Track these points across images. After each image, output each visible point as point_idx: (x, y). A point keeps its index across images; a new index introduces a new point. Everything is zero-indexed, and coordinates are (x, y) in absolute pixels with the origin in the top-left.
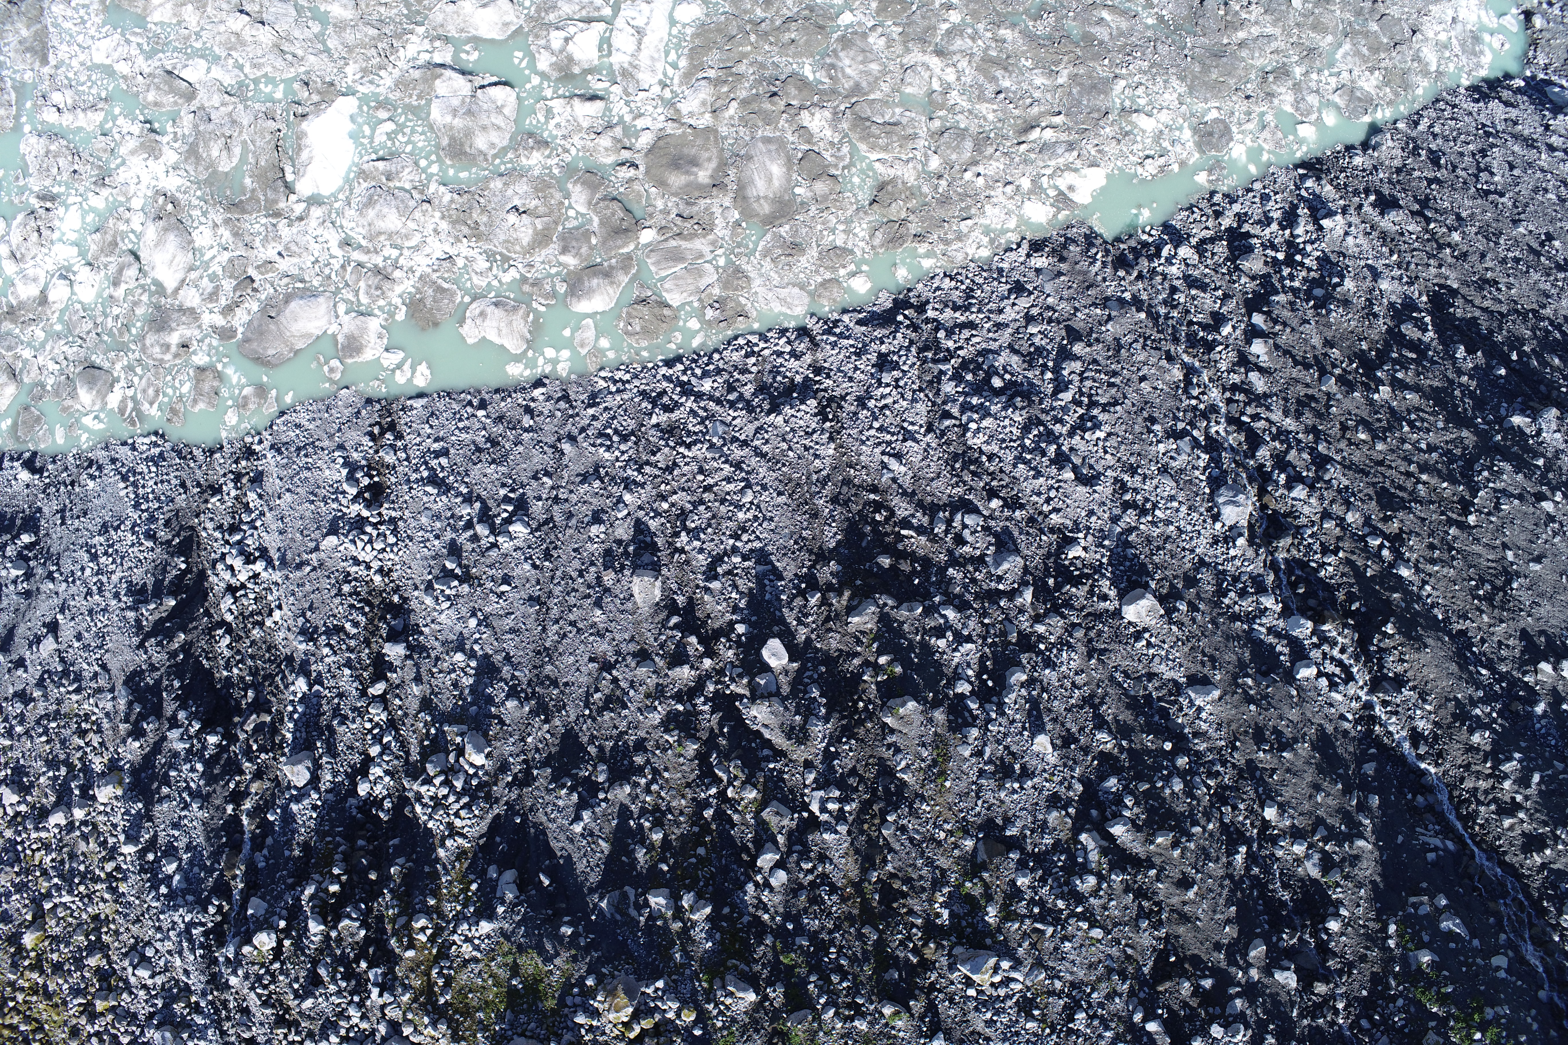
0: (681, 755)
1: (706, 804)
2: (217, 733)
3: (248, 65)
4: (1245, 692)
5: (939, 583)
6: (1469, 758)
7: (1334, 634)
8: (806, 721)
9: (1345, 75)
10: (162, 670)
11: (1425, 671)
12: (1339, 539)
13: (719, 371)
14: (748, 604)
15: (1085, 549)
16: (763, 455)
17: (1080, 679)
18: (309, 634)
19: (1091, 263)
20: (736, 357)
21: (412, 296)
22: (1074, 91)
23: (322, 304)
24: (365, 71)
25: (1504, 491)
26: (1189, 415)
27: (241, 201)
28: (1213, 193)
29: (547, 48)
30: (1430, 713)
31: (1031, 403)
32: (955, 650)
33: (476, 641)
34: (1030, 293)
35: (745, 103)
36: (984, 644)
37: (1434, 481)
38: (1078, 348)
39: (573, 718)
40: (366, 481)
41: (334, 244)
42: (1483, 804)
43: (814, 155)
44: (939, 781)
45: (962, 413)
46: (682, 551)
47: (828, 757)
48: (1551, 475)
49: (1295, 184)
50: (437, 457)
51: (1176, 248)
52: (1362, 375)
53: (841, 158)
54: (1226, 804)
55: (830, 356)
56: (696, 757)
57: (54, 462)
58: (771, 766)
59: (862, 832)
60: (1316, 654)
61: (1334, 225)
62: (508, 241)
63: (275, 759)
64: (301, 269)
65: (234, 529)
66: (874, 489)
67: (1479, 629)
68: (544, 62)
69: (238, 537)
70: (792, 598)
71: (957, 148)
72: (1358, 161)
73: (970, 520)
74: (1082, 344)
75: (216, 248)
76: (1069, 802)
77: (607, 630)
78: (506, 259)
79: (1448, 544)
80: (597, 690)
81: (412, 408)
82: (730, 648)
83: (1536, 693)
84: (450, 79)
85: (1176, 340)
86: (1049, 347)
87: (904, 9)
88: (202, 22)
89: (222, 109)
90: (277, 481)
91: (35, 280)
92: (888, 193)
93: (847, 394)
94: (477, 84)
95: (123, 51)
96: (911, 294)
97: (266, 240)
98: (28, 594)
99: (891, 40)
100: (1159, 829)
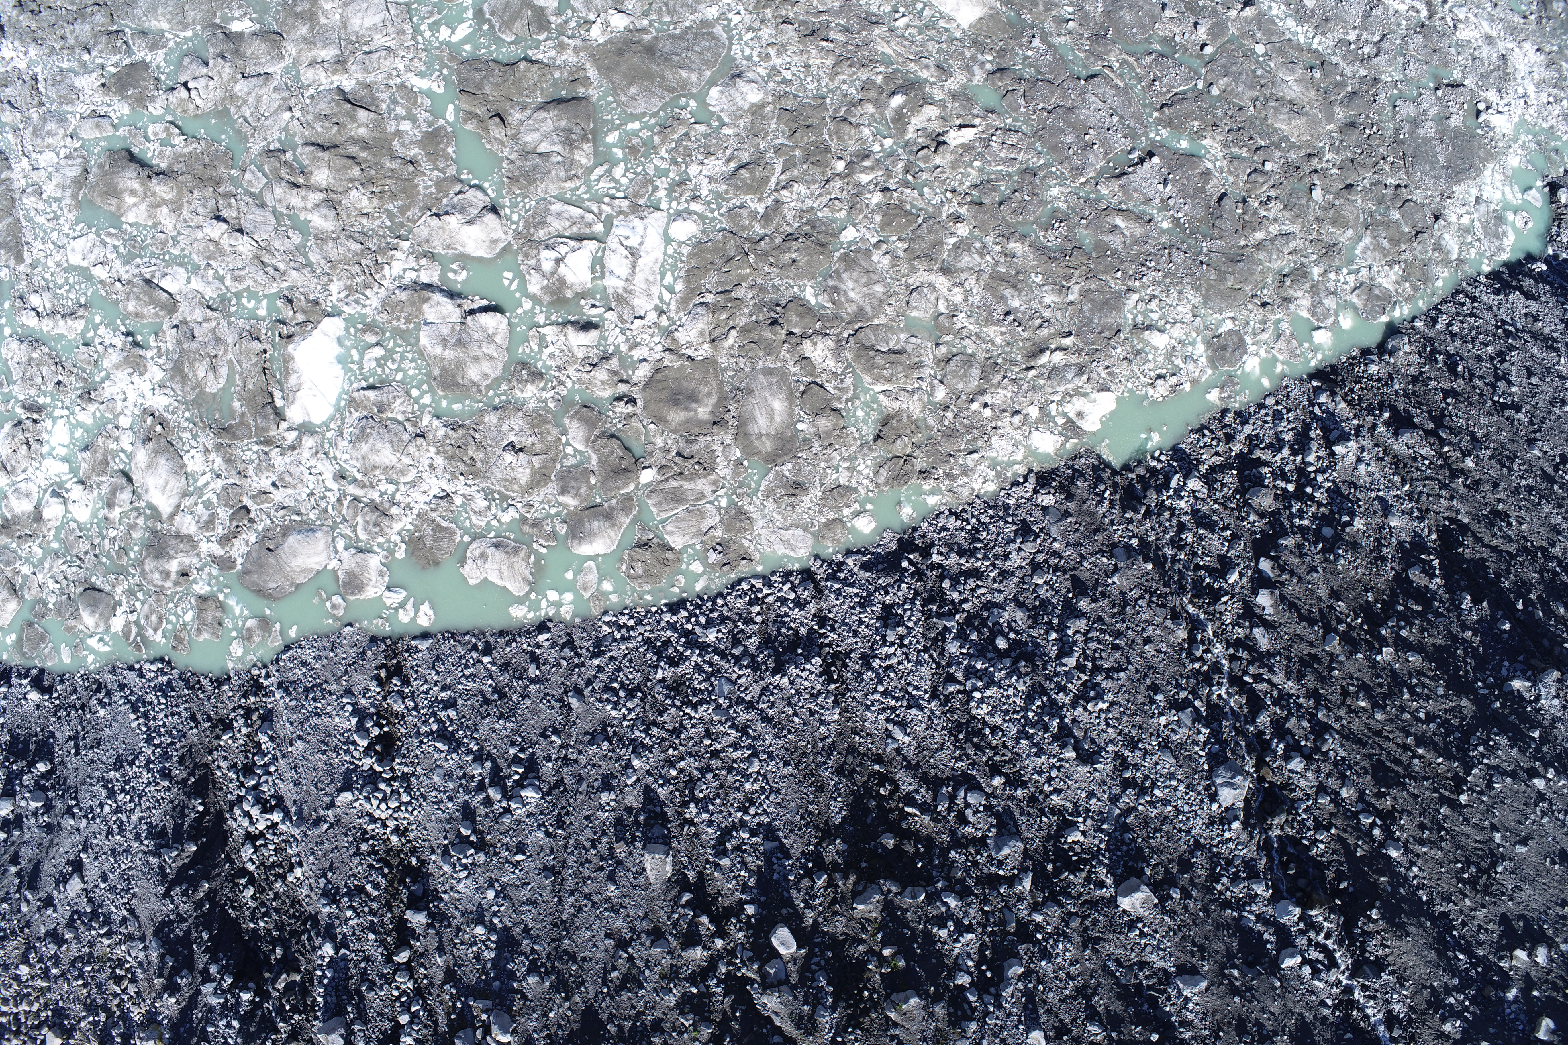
0: (696, 1040)
2: (248, 990)
3: (228, 277)
4: (1231, 983)
5: (942, 865)
7: (1320, 918)
8: (813, 1011)
9: (1364, 272)
10: (190, 921)
11: (1405, 958)
12: (1332, 815)
13: (723, 619)
14: (757, 883)
15: (1084, 833)
16: (767, 719)
17: (1074, 970)
18: (331, 896)
19: (1099, 503)
21: (411, 534)
22: (1085, 308)
23: (321, 539)
24: (350, 290)
25: (1497, 768)
26: (1193, 681)
27: (231, 426)
28: (1225, 412)
29: (537, 269)
30: (1406, 998)
31: (1035, 668)
32: (956, 941)
33: (495, 914)
34: (1037, 536)
35: (744, 331)
36: (984, 932)
37: (1429, 756)
38: (1083, 604)
39: (592, 994)
40: (376, 731)
41: (328, 476)
43: (817, 388)
45: (967, 678)
46: (691, 823)
48: (1545, 749)
49: (1309, 400)
50: (445, 708)
51: (1186, 477)
52: (1366, 632)
53: (844, 390)
55: (835, 607)
56: (710, 1041)
57: (62, 682)
60: (1301, 941)
61: (1346, 450)
62: (505, 480)
63: (308, 1020)
64: (296, 500)
65: (248, 770)
66: (879, 759)
67: (1461, 912)
68: (535, 285)
69: (253, 782)
70: (800, 878)
71: (964, 377)
72: (1373, 369)
73: (972, 799)
74: (1088, 600)
75: (209, 474)
77: (621, 906)
78: (504, 498)
79: (1438, 823)
80: (614, 968)
81: (417, 651)
82: (740, 930)
83: (1509, 978)
84: (438, 303)
85: (1182, 590)
86: (1054, 601)
87: (910, 222)
88: (179, 225)
89: (205, 325)
90: (288, 725)
91: (28, 495)
92: (893, 428)
93: (852, 650)
94: (466, 308)
95: (98, 253)
96: (916, 535)
97: (258, 469)
98: (49, 828)
99: (895, 259)
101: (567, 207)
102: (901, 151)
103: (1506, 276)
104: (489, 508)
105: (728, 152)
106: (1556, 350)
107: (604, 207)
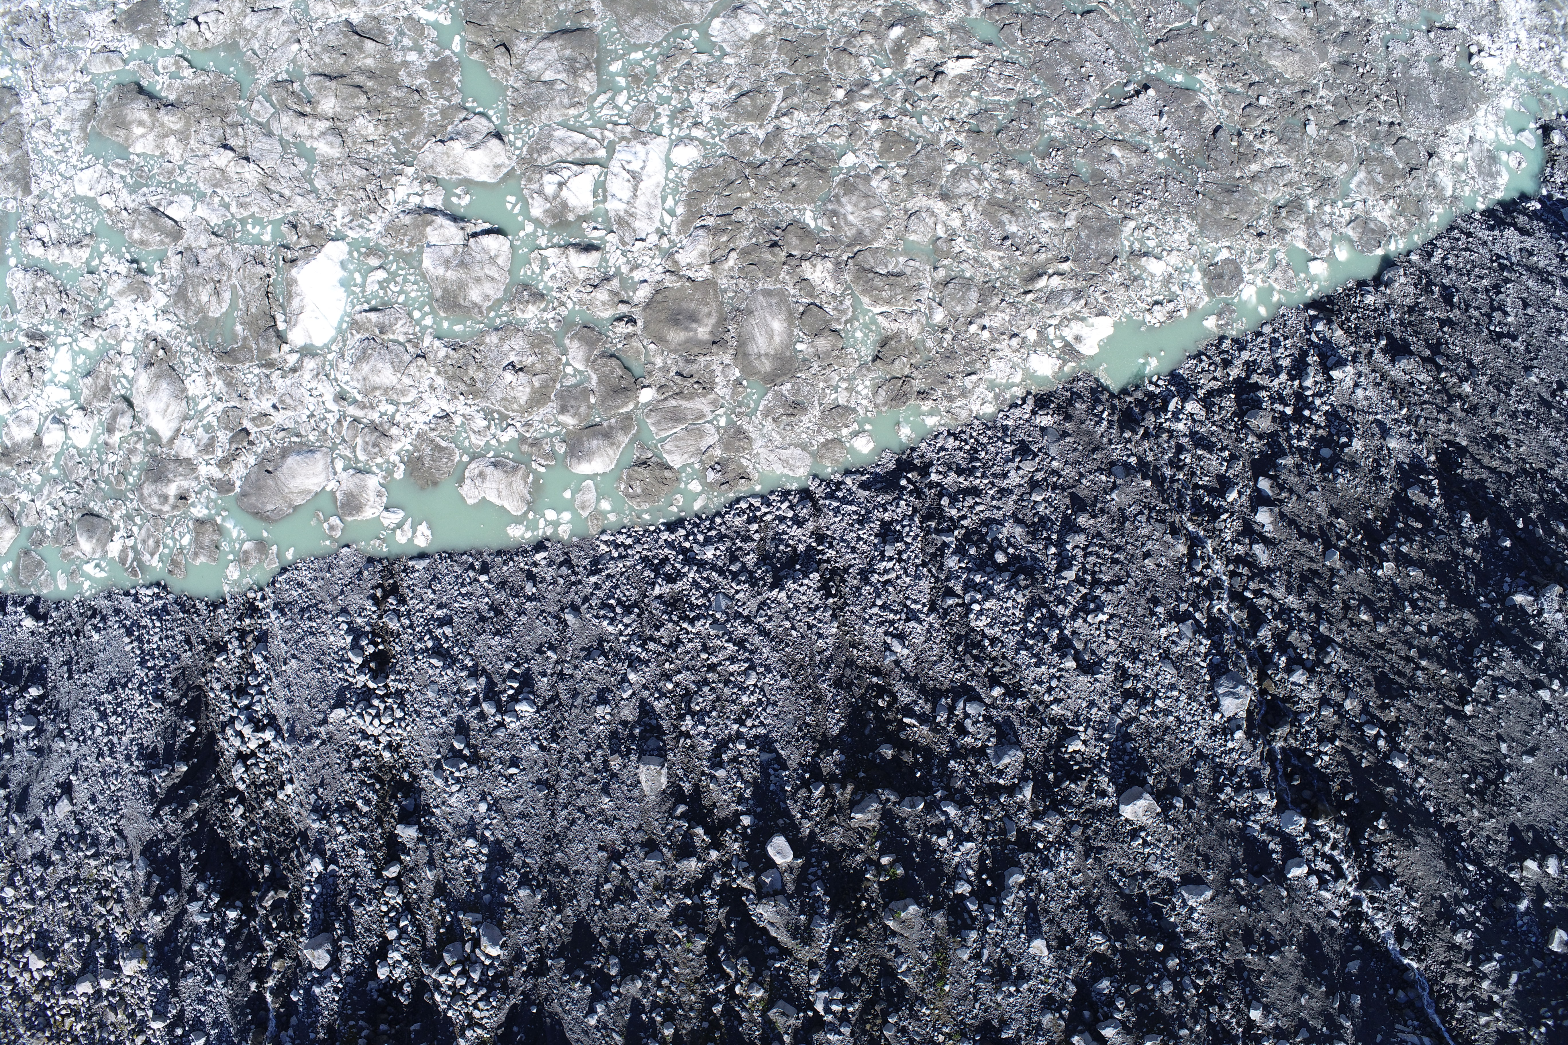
0: (689, 951)
1: (714, 1000)
2: (235, 908)
3: (234, 204)
4: (1237, 893)
5: (941, 775)
6: (1451, 955)
7: (1326, 829)
8: (810, 921)
9: (1359, 206)
10: (179, 840)
11: (1413, 868)
12: (1336, 727)
13: (721, 537)
14: (754, 794)
15: (1085, 742)
16: (765, 633)
17: (1076, 879)
18: (321, 811)
19: (1097, 423)
20: (738, 522)
21: (410, 454)
22: (1083, 234)
23: (320, 460)
24: (354, 214)
25: (1501, 679)
26: (1193, 594)
27: (233, 350)
28: (1222, 339)
29: (540, 192)
30: (1416, 909)
31: (1034, 581)
32: (956, 849)
33: (487, 827)
34: (1036, 455)
35: (744, 253)
36: (984, 842)
37: (1433, 667)
38: (1082, 520)
39: (584, 907)
40: (371, 649)
41: (329, 397)
42: (1461, 1000)
43: (816, 309)
44: (939, 985)
45: (966, 591)
46: (687, 735)
47: (832, 957)
48: (1549, 661)
49: (1306, 328)
50: (440, 626)
51: (1184, 400)
52: (1367, 548)
53: (843, 312)
54: (1213, 1004)
55: (833, 524)
56: (704, 953)
57: (57, 609)
58: (777, 965)
59: (864, 1032)
60: (1307, 851)
61: (1344, 375)
62: (505, 399)
63: (294, 938)
64: (296, 422)
65: (241, 691)
66: (877, 672)
67: (1469, 823)
68: (538, 209)
69: (246, 702)
70: (797, 789)
71: (962, 300)
72: (1369, 299)
73: (972, 709)
74: (1087, 516)
75: (210, 398)
76: (1063, 1004)
77: (615, 818)
78: (503, 417)
79: (1444, 734)
80: (607, 881)
81: (414, 570)
82: (736, 840)
83: (1520, 889)
84: (441, 226)
85: (1181, 508)
86: (1053, 517)
87: (908, 149)
88: (186, 155)
89: (210, 251)
90: (282, 645)
91: (29, 422)
92: (891, 349)
93: (850, 566)
94: (469, 231)
95: (106, 183)
96: (915, 455)
97: (259, 392)
98: (39, 751)
99: (894, 184)
100: (1148, 1033)
101: (570, 133)
102: (899, 81)
103: (1500, 214)
104: (488, 427)
105: (729, 81)
106: (1552, 283)
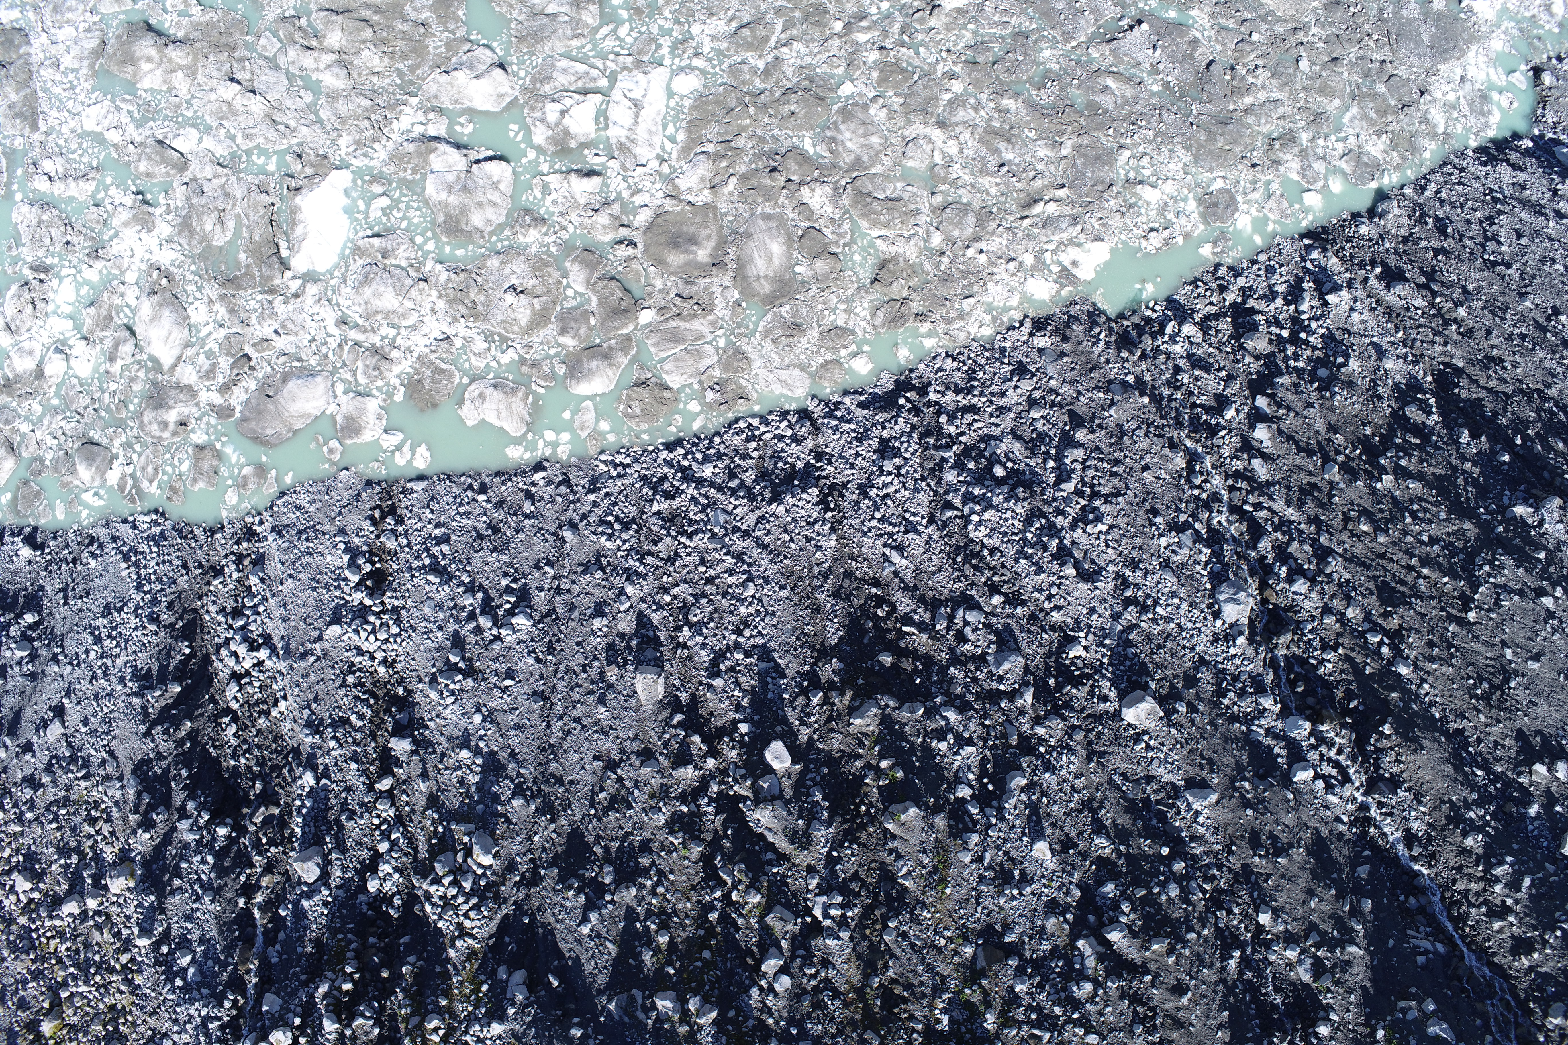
0: (686, 858)
1: (710, 907)
2: (225, 825)
3: (240, 135)
4: (1242, 796)
5: (940, 682)
6: (1462, 859)
7: (1332, 734)
8: (808, 826)
9: (1352, 140)
10: (170, 759)
11: (1421, 773)
12: (1339, 635)
13: (720, 456)
14: (751, 702)
15: (1086, 648)
16: (764, 547)
17: (1079, 783)
18: (315, 726)
19: (1094, 344)
20: (737, 441)
21: (410, 376)
22: (1078, 162)
23: (320, 384)
24: (358, 143)
25: (1504, 586)
26: (1192, 506)
27: (236, 277)
28: (1217, 266)
29: (543, 120)
30: (1425, 814)
31: (1033, 493)
32: (956, 753)
33: (481, 738)
34: (1033, 375)
35: (744, 178)
36: (985, 746)
37: (1435, 576)
38: (1081, 435)
39: (578, 817)
40: (368, 568)
41: (330, 322)
42: (1474, 906)
43: (814, 232)
44: (940, 888)
45: (964, 504)
46: (685, 646)
47: (831, 861)
48: (1552, 569)
49: (1301, 256)
50: (438, 544)
51: (1180, 324)
52: (1365, 462)
53: (842, 235)
54: (1221, 908)
55: (832, 441)
56: (700, 860)
57: (55, 538)
58: (775, 870)
59: (864, 937)
60: (1313, 756)
61: (1339, 300)
62: (505, 321)
63: (284, 853)
64: (298, 347)
65: (237, 613)
66: (876, 583)
67: (1476, 728)
68: (540, 136)
69: (241, 623)
70: (795, 696)
71: (960, 224)
72: (1364, 230)
73: (971, 617)
74: (1085, 431)
75: (212, 325)
76: (1067, 908)
77: (611, 728)
78: (504, 339)
79: (1447, 641)
80: (602, 789)
81: (412, 492)
82: (733, 748)
83: (1530, 794)
84: (445, 153)
85: (1179, 425)
86: (1051, 433)
87: (906, 79)
88: (193, 89)
89: (215, 181)
90: (279, 566)
91: (31, 353)
92: (889, 271)
93: (849, 482)
94: (472, 159)
95: (113, 119)
96: (913, 375)
97: (261, 317)
98: (32, 676)
99: (892, 112)
100: (1155, 936)
101: (573, 64)
102: (897, 14)
103: (1493, 151)
104: (489, 349)
105: (730, 13)
106: (1545, 215)
107: (608, 63)
